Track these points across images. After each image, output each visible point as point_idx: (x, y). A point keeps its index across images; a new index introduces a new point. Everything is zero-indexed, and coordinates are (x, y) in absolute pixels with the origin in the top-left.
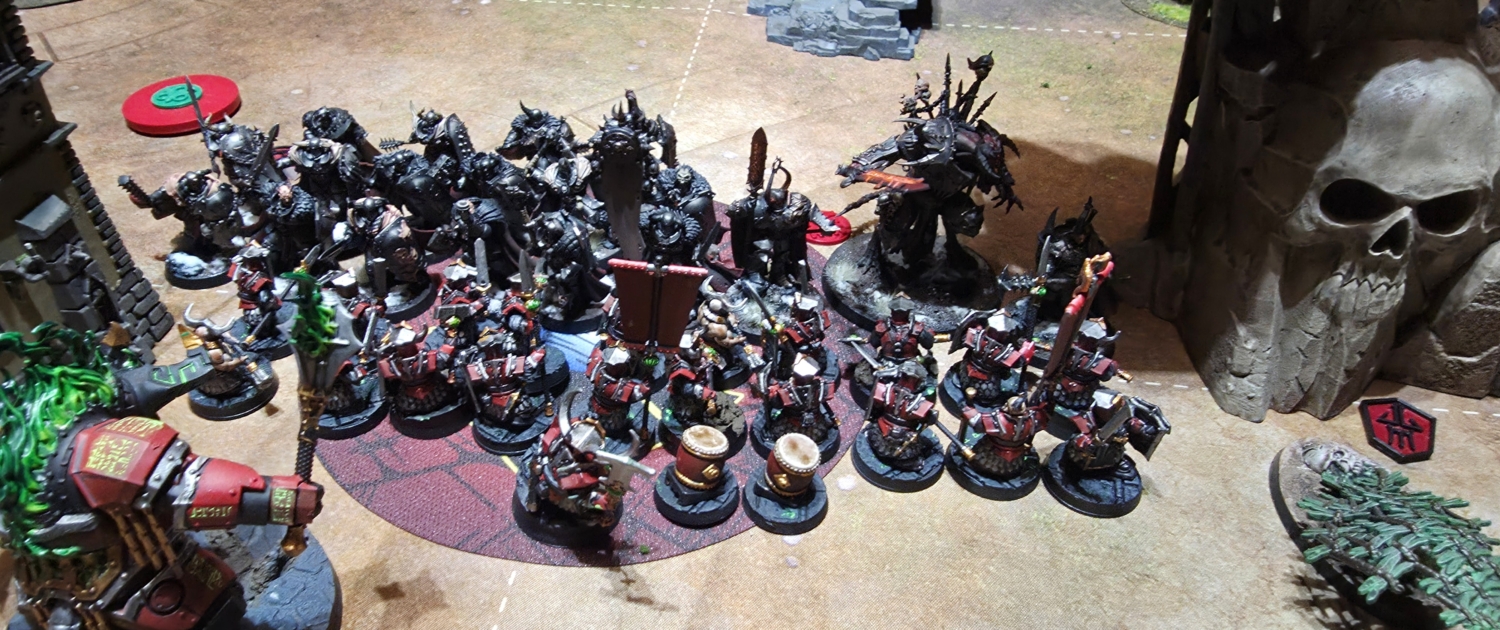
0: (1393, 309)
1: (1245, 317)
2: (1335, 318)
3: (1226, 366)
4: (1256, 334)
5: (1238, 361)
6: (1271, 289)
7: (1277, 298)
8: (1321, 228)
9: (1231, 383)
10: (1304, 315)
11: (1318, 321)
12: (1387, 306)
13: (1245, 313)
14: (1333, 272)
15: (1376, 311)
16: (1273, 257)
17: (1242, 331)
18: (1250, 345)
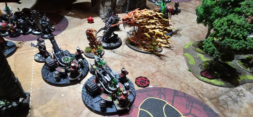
0: (111, 5)
1: (100, 9)
2: (107, 7)
3: (100, 14)
4: (102, 10)
5: (101, 13)
6: (101, 6)
7: (102, 6)
9: (101, 15)
10: (105, 7)
11: (106, 8)
12: (110, 4)
14: (105, 3)
15: (109, 5)
16: (101, 2)
17: (100, 10)
18: (101, 12)
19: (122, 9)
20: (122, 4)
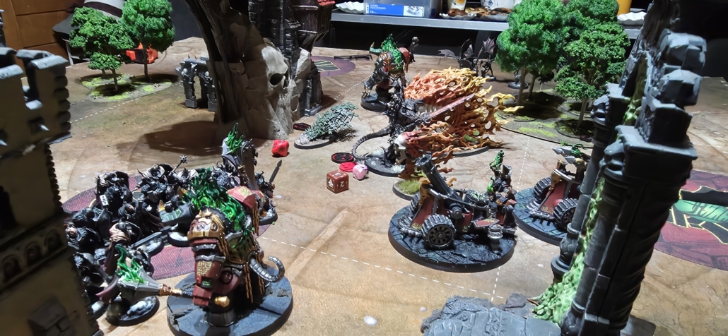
2: (284, 108)
3: (274, 132)
4: (275, 120)
5: (275, 128)
6: (271, 108)
7: (273, 109)
8: (274, 88)
10: (279, 111)
11: (282, 110)
13: (270, 117)
14: (279, 98)
15: (289, 102)
16: (268, 101)
17: (272, 122)
18: (276, 123)
19: (300, 105)
20: (299, 95)
